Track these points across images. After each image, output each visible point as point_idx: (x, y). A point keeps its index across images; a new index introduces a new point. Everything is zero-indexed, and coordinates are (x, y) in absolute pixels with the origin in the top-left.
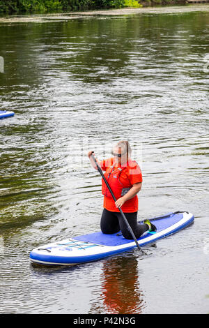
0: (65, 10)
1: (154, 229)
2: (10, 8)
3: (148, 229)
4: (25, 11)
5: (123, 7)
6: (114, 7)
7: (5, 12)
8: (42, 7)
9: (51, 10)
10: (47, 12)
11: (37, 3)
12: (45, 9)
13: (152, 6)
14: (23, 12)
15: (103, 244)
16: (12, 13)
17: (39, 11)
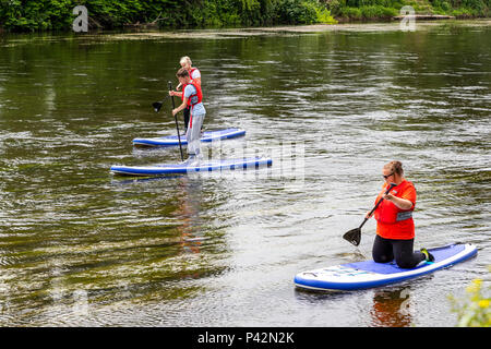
0: (244, 24)
1: (431, 259)
2: (178, 21)
3: (425, 258)
4: (196, 25)
5: (314, 23)
6: (303, 23)
7: (171, 25)
8: (216, 21)
9: (227, 25)
10: (222, 27)
11: (210, 16)
12: (220, 24)
13: (350, 22)
14: (193, 26)
15: (374, 271)
16: (179, 27)
17: (212, 25)
